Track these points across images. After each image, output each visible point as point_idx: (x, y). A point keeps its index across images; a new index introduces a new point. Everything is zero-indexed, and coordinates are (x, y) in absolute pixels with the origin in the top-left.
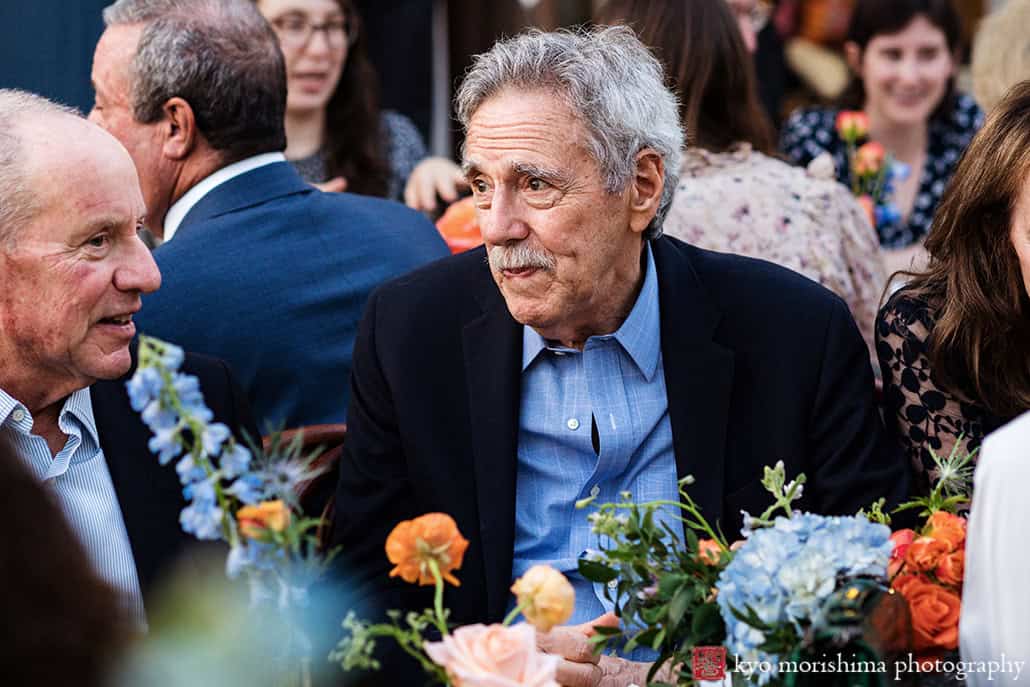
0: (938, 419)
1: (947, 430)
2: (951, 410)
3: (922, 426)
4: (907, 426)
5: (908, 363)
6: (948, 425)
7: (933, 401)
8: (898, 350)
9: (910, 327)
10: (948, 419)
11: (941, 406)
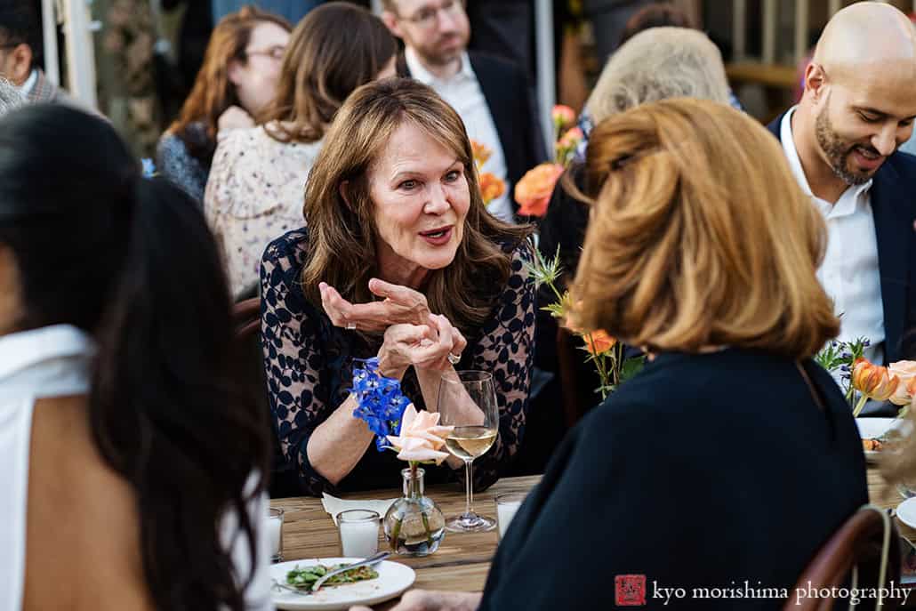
0: (284, 328)
1: (288, 337)
2: (295, 324)
3: (274, 329)
4: (265, 326)
5: (274, 284)
6: (289, 333)
7: (283, 316)
8: (269, 274)
9: (280, 260)
10: (291, 330)
11: (289, 320)
